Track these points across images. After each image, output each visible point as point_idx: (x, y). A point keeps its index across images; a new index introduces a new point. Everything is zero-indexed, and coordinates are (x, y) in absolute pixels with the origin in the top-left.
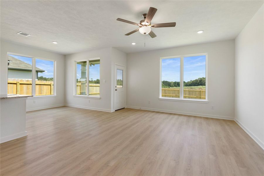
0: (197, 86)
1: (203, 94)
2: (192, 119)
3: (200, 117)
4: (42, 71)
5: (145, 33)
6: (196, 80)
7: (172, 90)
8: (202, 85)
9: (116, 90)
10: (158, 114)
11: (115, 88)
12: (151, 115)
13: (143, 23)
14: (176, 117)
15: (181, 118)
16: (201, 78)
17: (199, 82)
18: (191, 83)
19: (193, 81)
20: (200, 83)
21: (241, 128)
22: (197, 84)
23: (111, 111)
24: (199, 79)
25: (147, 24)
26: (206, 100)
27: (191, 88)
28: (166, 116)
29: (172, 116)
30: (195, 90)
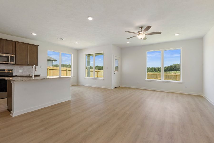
0: (172, 71)
1: (178, 78)
2: (171, 94)
3: (177, 93)
4: (55, 61)
5: (141, 39)
6: (171, 66)
7: (152, 74)
8: (176, 70)
9: (114, 74)
10: (145, 91)
11: (114, 73)
12: (140, 91)
13: (140, 33)
14: (158, 93)
15: (163, 94)
16: (175, 65)
17: (173, 67)
18: (167, 69)
19: (168, 67)
20: (174, 69)
21: (207, 100)
22: (172, 69)
23: (111, 88)
24: (173, 65)
25: (143, 33)
26: (181, 81)
27: (167, 73)
28: (151, 92)
29: (155, 92)
30: (170, 74)
